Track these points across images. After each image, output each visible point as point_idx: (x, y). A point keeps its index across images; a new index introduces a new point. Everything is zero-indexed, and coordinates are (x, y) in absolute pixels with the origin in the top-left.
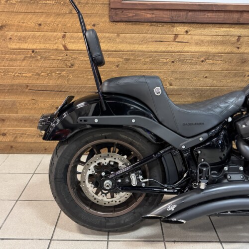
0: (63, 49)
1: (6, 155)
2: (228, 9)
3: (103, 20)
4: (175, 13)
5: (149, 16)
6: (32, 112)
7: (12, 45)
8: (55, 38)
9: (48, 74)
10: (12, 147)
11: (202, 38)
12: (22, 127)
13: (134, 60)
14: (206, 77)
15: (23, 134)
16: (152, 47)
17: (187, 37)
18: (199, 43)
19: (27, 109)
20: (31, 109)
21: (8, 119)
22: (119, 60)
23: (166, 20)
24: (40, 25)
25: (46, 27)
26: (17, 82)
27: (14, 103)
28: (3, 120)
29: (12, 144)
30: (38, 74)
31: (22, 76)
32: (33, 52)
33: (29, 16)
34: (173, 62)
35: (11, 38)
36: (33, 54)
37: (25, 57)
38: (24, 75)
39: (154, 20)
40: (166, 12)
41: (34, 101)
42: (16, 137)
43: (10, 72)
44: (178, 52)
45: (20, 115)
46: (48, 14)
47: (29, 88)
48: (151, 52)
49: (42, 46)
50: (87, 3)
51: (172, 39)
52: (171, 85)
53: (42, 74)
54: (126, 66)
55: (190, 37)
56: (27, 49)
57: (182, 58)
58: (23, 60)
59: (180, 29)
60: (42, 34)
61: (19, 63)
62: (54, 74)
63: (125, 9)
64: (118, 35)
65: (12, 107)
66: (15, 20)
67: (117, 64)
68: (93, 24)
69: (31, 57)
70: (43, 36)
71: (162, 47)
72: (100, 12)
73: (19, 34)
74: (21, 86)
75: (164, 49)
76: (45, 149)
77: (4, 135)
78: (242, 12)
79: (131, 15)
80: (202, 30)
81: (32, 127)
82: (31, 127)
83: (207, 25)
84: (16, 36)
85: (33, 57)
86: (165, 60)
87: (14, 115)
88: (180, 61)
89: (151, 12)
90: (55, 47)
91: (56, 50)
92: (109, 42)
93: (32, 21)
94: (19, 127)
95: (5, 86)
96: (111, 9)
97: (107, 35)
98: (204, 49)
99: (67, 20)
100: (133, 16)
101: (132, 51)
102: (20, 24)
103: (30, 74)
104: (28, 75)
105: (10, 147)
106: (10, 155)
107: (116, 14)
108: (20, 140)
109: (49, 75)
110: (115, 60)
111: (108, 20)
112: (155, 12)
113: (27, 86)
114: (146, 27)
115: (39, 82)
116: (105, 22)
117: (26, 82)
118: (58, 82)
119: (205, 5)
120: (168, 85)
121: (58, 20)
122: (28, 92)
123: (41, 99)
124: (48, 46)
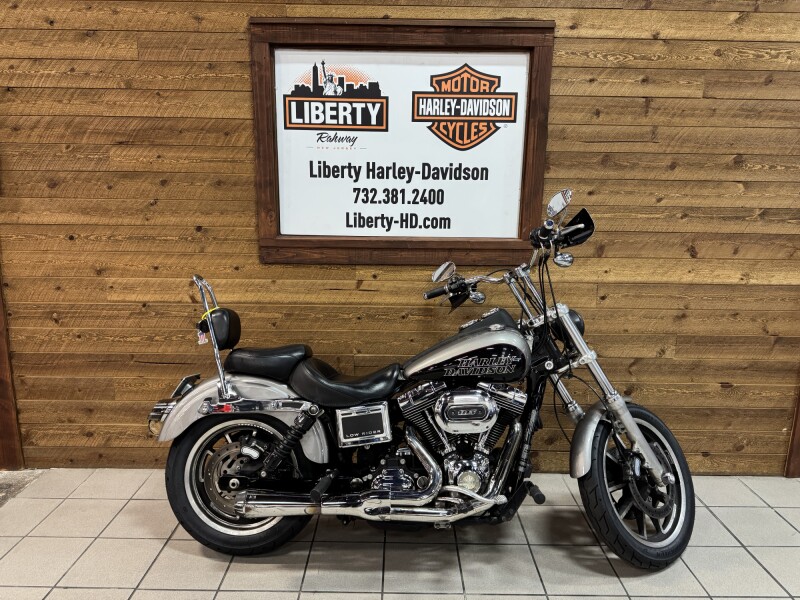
0: (190, 301)
1: (90, 470)
2: (429, 246)
3: (250, 261)
4: (353, 253)
5: (316, 256)
6: (137, 397)
7: (114, 297)
8: (178, 287)
9: (165, 339)
10: (101, 456)
11: (399, 284)
12: (120, 422)
13: (298, 315)
14: (412, 341)
15: (120, 433)
16: (325, 298)
17: (375, 284)
18: (396, 292)
19: (130, 392)
20: (136, 392)
21: (98, 409)
22: (277, 315)
23: (341, 261)
24: (156, 268)
25: (165, 272)
26: (118, 350)
27: (110, 383)
28: (91, 411)
29: (102, 451)
30: (151, 339)
31: (125, 342)
32: (144, 306)
33: (141, 257)
34: (359, 318)
35: (112, 287)
36: (143, 309)
37: (131, 314)
38: (128, 339)
39: (325, 261)
40: (340, 251)
41: (141, 381)
42: (109, 439)
43: (107, 335)
44: (364, 304)
45: (118, 402)
46: (169, 255)
47: (135, 359)
48: (325, 304)
49: (158, 297)
50: (226, 239)
51: (354, 287)
52: (359, 352)
53: (157, 338)
54: (288, 323)
55: (379, 283)
56: (135, 302)
57: (372, 312)
58: (129, 318)
59: (363, 273)
60: (159, 280)
61: (121, 321)
62: (174, 338)
63: (282, 248)
64: (274, 282)
65: (107, 390)
66: (120, 263)
67: (273, 321)
68: (235, 266)
69: (139, 314)
70: (160, 284)
71: (340, 298)
72: (246, 251)
73: (124, 280)
74: (122, 356)
75: (343, 301)
76: (156, 460)
77: (90, 435)
78: (450, 250)
79: (290, 255)
80: (397, 274)
81: (137, 422)
82: (134, 421)
83: (405, 268)
84: (120, 284)
85: (144, 314)
86: (346, 316)
87: (108, 403)
88: (369, 316)
89: (318, 251)
90: (178, 299)
91: (179, 302)
92: (259, 291)
93: (144, 262)
94: (115, 421)
95: (97, 356)
96: (261, 248)
97: (257, 281)
98: (403, 300)
99: (197, 262)
100: (293, 257)
101: (295, 303)
102: (128, 267)
103: (138, 339)
104: (135, 339)
105: (97, 456)
106: (97, 470)
107: (269, 254)
108: (115, 443)
109: (168, 339)
110: (270, 315)
111: (257, 261)
112: (325, 251)
113: (133, 356)
114: (313, 270)
115: (151, 350)
116: (253, 264)
117: (130, 350)
118: (181, 350)
119: (394, 241)
120: (355, 351)
121: (182, 261)
122: (132, 366)
123: (154, 377)
124: (166, 297)
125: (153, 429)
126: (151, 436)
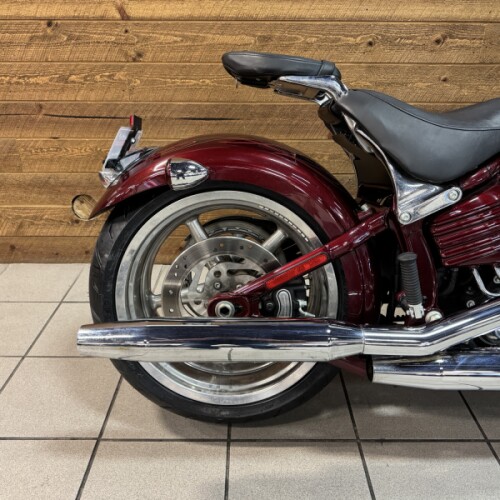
125: (78, 212)
126: (77, 222)
